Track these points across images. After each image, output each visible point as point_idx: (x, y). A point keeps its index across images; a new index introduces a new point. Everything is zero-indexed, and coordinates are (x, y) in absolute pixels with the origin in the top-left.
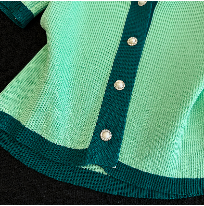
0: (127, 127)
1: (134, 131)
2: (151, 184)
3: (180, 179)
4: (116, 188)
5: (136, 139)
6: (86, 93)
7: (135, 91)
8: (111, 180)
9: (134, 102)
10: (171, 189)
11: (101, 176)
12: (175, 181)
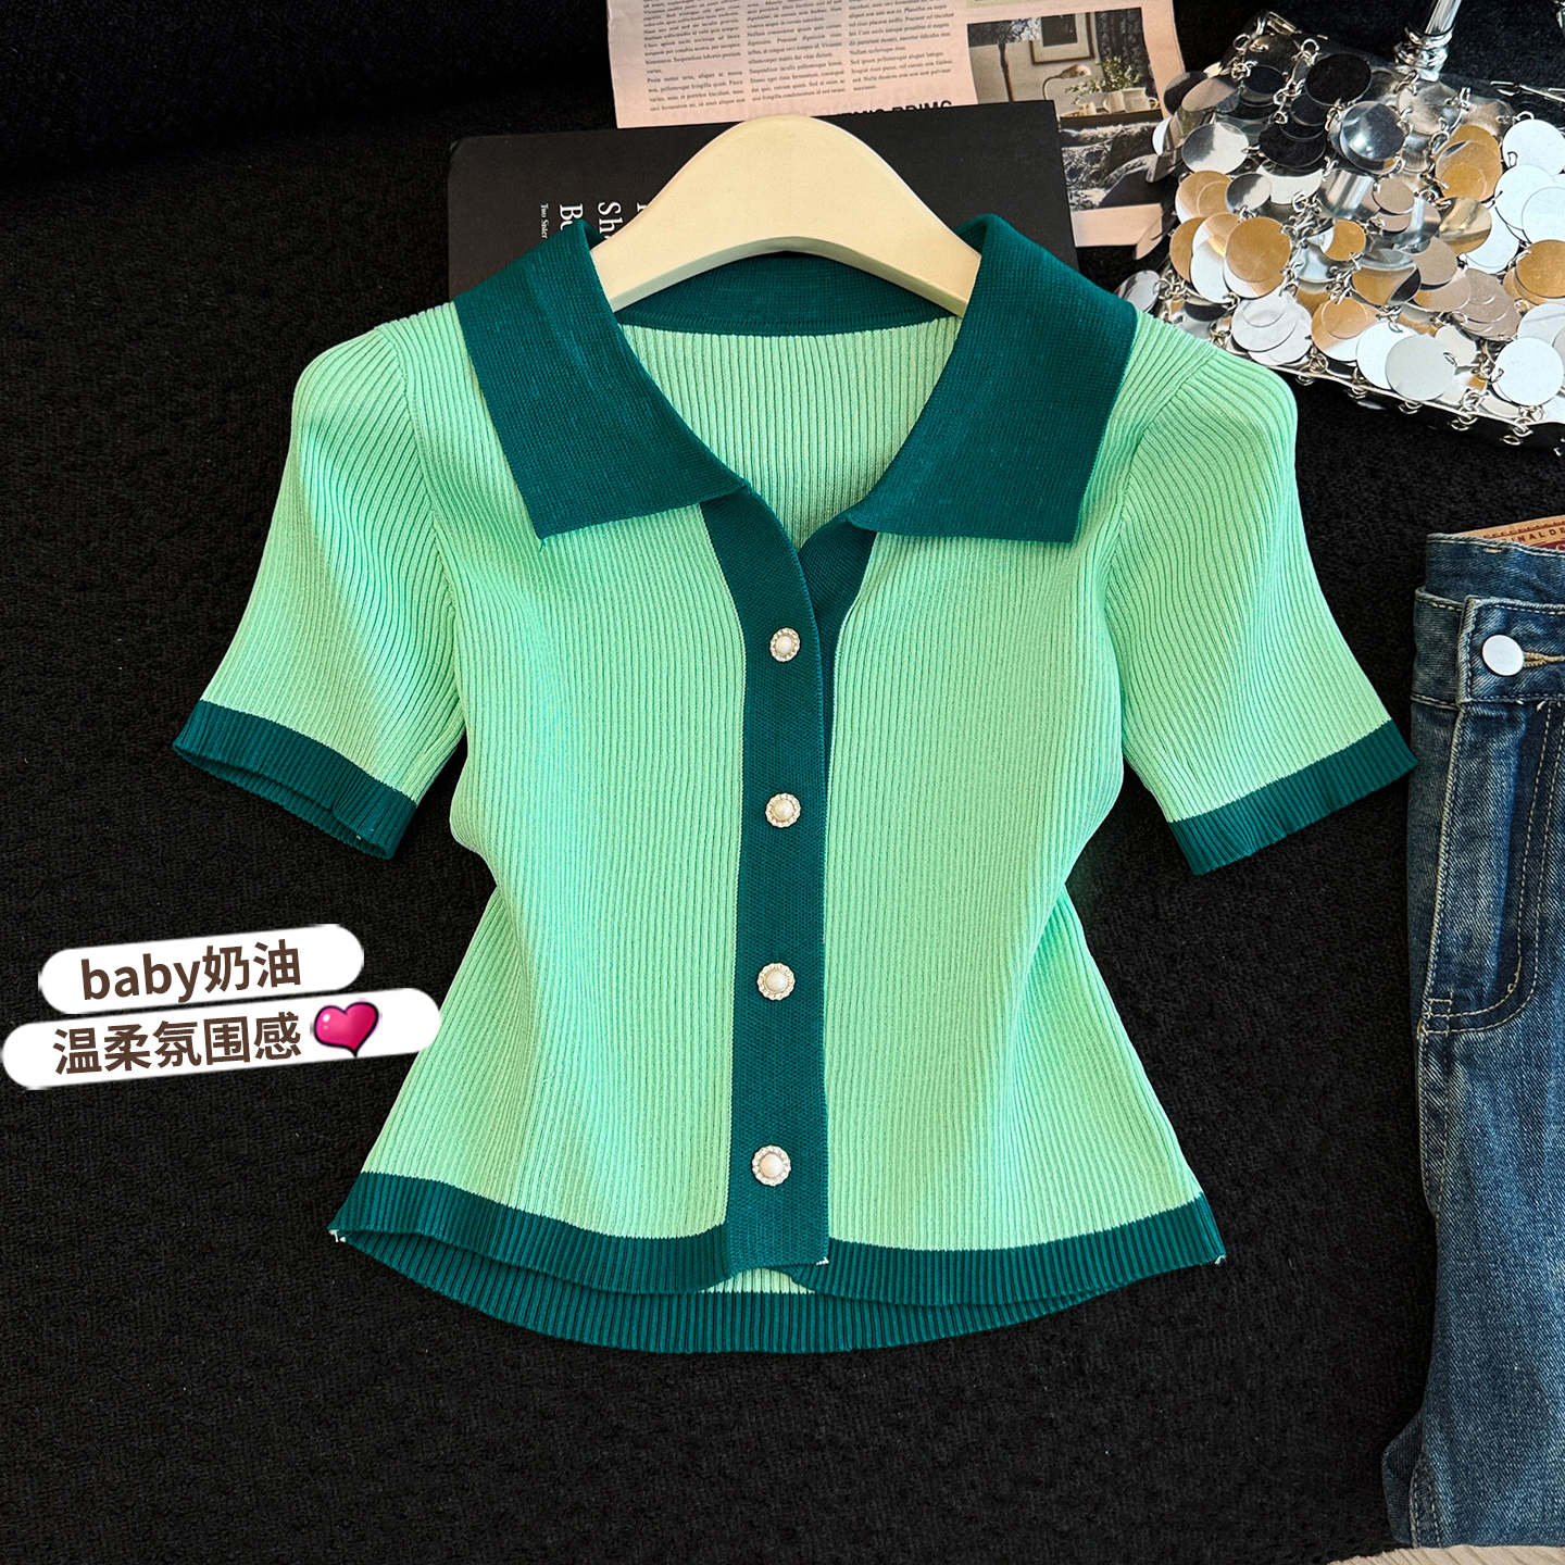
0: (834, 1119)
1: (860, 1126)
2: (952, 1286)
3: (1040, 1247)
4: (844, 1328)
5: (869, 1152)
6: (672, 1037)
7: (833, 986)
8: (821, 1307)
9: (837, 1027)
10: (1017, 1286)
11: (786, 1301)
12: (1025, 1256)
